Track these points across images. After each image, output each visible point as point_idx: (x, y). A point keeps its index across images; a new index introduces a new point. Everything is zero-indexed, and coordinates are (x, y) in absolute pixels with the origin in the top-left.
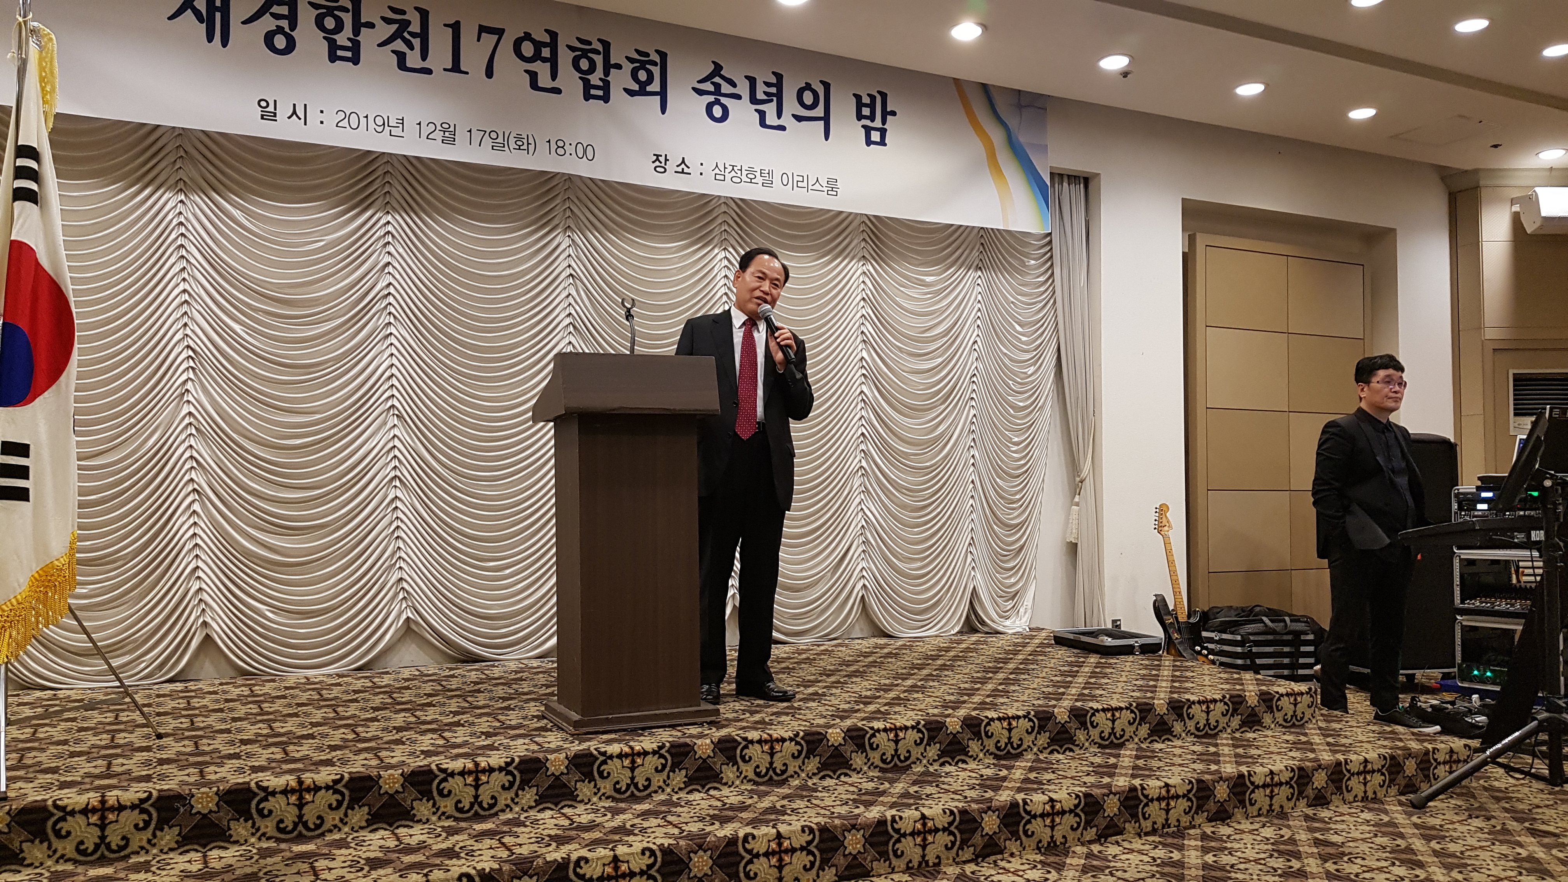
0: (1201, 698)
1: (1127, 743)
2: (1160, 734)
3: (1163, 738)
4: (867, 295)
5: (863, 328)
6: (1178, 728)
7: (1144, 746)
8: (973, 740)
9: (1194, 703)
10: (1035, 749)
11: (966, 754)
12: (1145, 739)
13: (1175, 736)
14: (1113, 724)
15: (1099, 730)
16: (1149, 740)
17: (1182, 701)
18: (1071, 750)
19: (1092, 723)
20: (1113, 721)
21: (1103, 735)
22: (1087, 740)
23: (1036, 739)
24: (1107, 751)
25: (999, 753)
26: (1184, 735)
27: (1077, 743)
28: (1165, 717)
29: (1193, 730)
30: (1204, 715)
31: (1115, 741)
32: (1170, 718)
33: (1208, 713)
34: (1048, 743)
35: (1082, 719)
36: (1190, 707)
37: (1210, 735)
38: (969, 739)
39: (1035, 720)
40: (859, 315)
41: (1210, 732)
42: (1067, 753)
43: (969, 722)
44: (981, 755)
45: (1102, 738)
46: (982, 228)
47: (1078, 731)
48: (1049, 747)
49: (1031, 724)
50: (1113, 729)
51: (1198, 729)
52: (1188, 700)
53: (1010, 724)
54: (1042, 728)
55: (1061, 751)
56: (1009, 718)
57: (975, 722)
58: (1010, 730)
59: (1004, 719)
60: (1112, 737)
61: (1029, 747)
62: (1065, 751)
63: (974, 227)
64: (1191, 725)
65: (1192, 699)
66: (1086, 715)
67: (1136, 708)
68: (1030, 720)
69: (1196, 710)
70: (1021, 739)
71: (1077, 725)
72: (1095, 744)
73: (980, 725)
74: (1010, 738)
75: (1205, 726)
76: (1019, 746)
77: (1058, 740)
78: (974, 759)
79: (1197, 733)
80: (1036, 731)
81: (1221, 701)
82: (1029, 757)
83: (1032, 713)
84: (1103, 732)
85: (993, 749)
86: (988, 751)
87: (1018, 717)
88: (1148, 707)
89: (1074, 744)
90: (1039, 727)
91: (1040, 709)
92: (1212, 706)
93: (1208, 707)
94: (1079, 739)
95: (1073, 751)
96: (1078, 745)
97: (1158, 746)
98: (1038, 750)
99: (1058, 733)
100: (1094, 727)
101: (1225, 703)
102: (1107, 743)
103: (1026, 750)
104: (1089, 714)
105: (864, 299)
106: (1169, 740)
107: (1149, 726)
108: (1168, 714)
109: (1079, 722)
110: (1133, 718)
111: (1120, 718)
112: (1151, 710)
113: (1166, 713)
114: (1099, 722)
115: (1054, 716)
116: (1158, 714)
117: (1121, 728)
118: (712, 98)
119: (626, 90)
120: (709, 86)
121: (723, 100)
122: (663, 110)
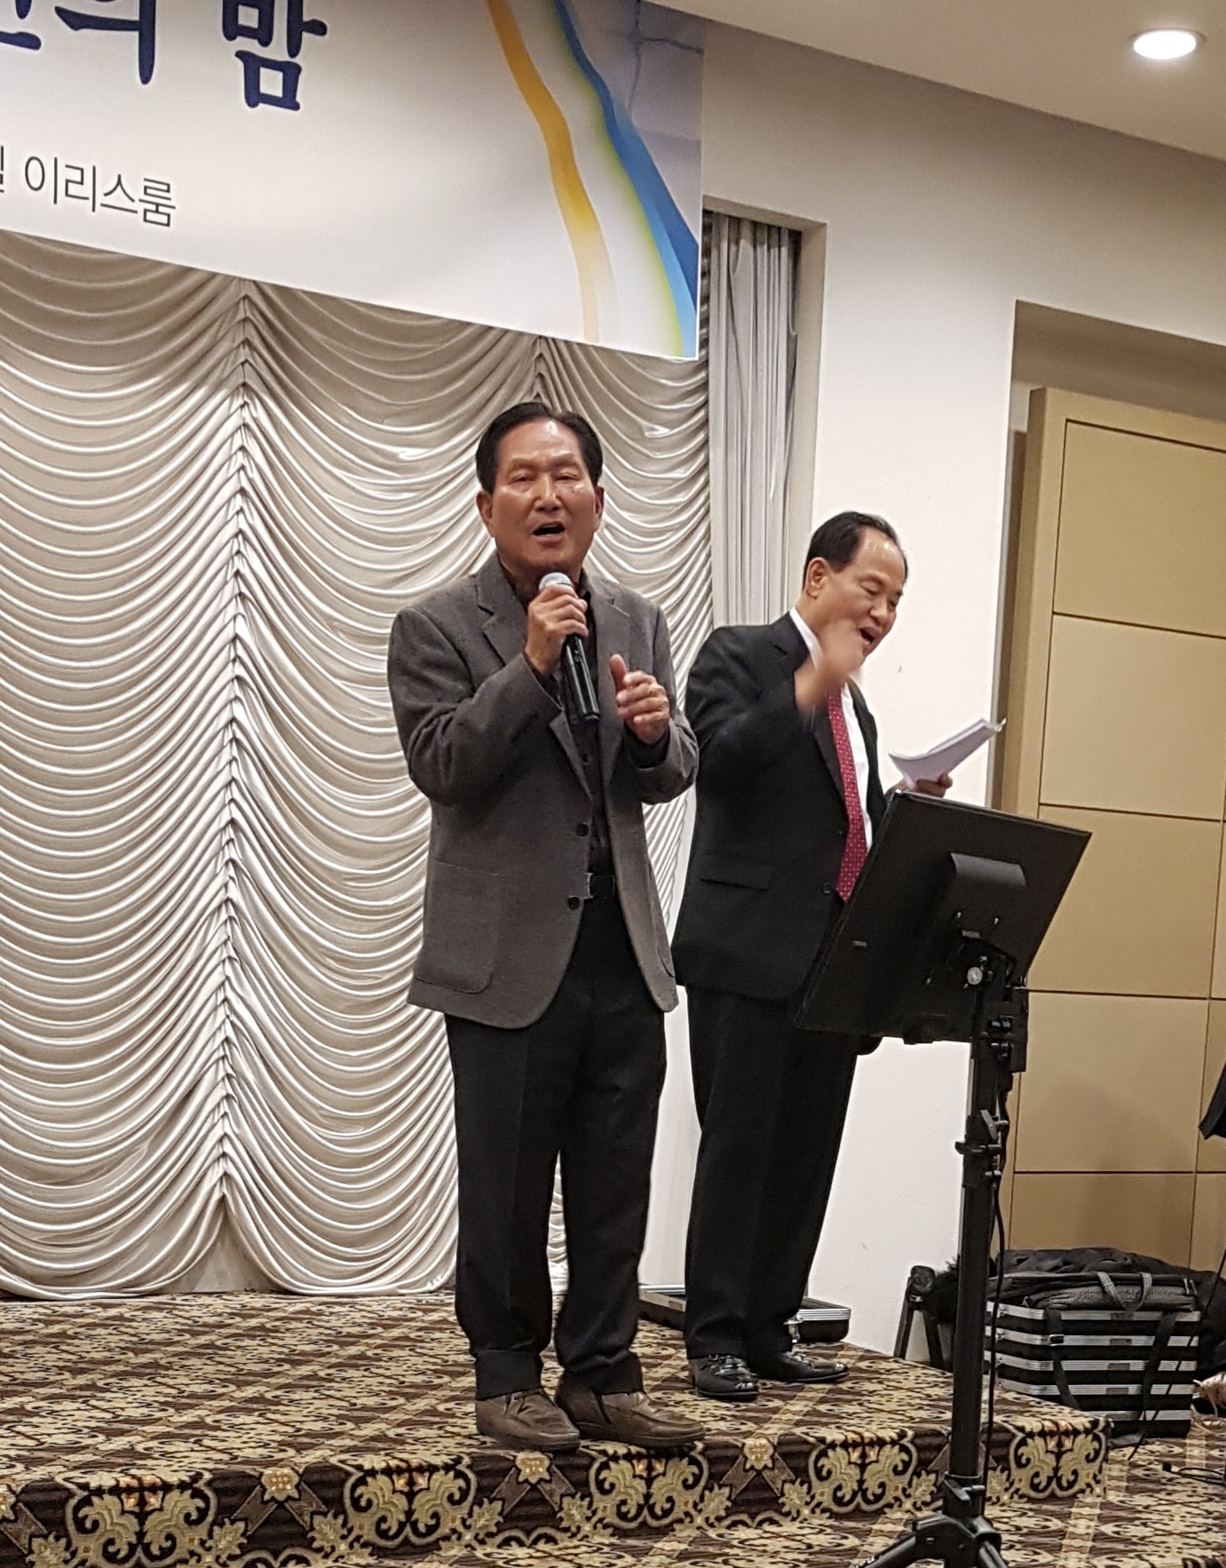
0: (851, 1436)
1: (677, 1526)
2: (754, 1510)
3: (760, 1518)
4: (251, 481)
5: (239, 564)
6: (794, 1496)
7: (712, 1534)
8: (325, 1514)
9: (833, 1445)
10: (468, 1537)
11: (308, 1544)
12: (719, 1519)
13: (788, 1514)
14: (649, 1486)
15: (614, 1498)
16: (727, 1522)
17: (806, 1442)
18: (551, 1540)
19: (600, 1484)
20: (649, 1481)
21: (624, 1509)
22: (588, 1519)
23: (470, 1514)
24: (630, 1542)
25: (383, 1543)
26: (806, 1512)
27: (564, 1524)
28: (766, 1474)
29: (827, 1501)
30: (854, 1472)
31: (653, 1523)
32: (778, 1478)
33: (863, 1467)
34: (497, 1524)
35: (579, 1475)
36: (823, 1454)
37: (865, 1512)
38: (313, 1514)
39: (471, 1475)
40: (230, 530)
41: (864, 1507)
42: (541, 1546)
43: (316, 1477)
44: (343, 1547)
45: (623, 1516)
46: (540, 337)
47: (566, 1500)
48: (499, 1532)
49: (461, 1483)
50: (647, 1496)
51: (839, 1501)
52: (822, 1440)
53: (411, 1483)
54: (485, 1493)
55: (528, 1542)
56: (410, 1469)
57: (330, 1476)
58: (410, 1496)
59: (399, 1471)
60: (645, 1512)
61: (454, 1531)
62: (535, 1542)
63: (520, 334)
64: (823, 1492)
65: (829, 1439)
66: (588, 1468)
67: (702, 1453)
68: (459, 1475)
69: (837, 1461)
70: (435, 1515)
71: (566, 1486)
72: (605, 1527)
73: (344, 1482)
74: (409, 1513)
75: (854, 1494)
76: (431, 1530)
77: (520, 1518)
78: (326, 1556)
79: (836, 1509)
80: (470, 1498)
81: (893, 1442)
82: (453, 1552)
83: (466, 1460)
84: (624, 1502)
85: (369, 1535)
86: (358, 1538)
87: (432, 1469)
88: (730, 1452)
89: (558, 1529)
90: (479, 1489)
91: (489, 1452)
92: (872, 1455)
93: (864, 1456)
94: (571, 1517)
95: (555, 1542)
96: (566, 1530)
97: (742, 1533)
98: (476, 1537)
99: (521, 1503)
100: (604, 1492)
101: (904, 1449)
102: (633, 1525)
103: (446, 1538)
104: (596, 1465)
105: (242, 491)
106: (772, 1522)
107: (731, 1492)
108: (773, 1469)
109: (571, 1482)
110: (693, 1474)
111: (664, 1474)
112: (737, 1457)
113: (770, 1465)
114: (616, 1482)
115: (516, 1466)
116: (752, 1468)
117: (667, 1495)
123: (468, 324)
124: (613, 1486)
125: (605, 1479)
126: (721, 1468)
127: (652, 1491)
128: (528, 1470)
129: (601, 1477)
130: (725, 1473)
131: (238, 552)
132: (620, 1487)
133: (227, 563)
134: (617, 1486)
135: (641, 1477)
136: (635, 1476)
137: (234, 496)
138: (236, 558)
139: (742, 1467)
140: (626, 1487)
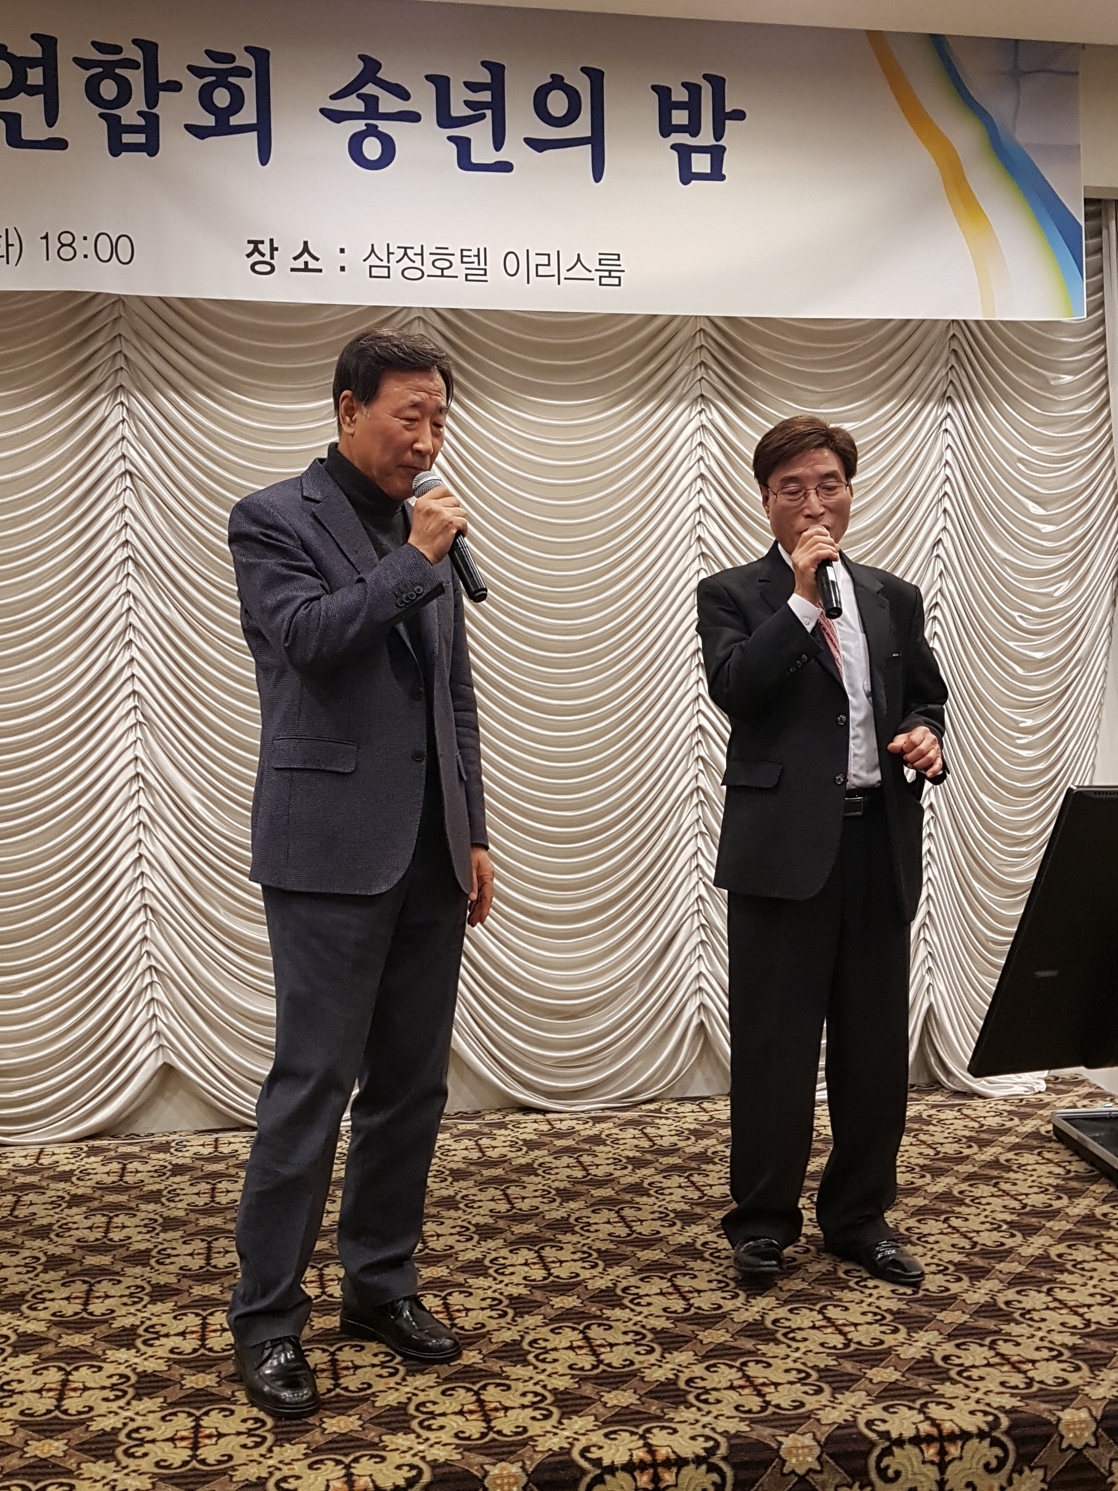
4: (708, 467)
15: (902, 1486)
19: (882, 1472)
35: (856, 1464)
39: (727, 1468)
40: (691, 508)
49: (715, 1477)
50: (942, 1483)
53: (656, 1479)
56: (655, 1463)
66: (868, 1453)
67: (1007, 1433)
68: (713, 1468)
73: (579, 1480)
87: (681, 1462)
88: (1043, 1430)
100: (888, 1481)
104: (878, 1450)
107: (1045, 1475)
108: (1097, 1446)
109: (846, 1472)
110: (997, 1457)
111: (961, 1458)
112: (1049, 1437)
113: (1093, 1443)
114: (900, 1468)
115: (781, 1458)
116: (1070, 1447)
117: (965, 1481)
118: (359, 125)
119: (189, 128)
120: (353, 104)
121: (384, 126)
122: (264, 156)
123: (889, 320)
124: (898, 1474)
125: (887, 1467)
126: (1031, 1448)
127: (946, 1477)
128: (794, 1461)
129: (883, 1465)
130: (1036, 1455)
131: (700, 523)
132: (907, 1474)
133: (691, 531)
134: (903, 1474)
135: (932, 1463)
136: (924, 1462)
137: (695, 480)
138: (698, 528)
139: (1056, 1447)
140: (914, 1474)
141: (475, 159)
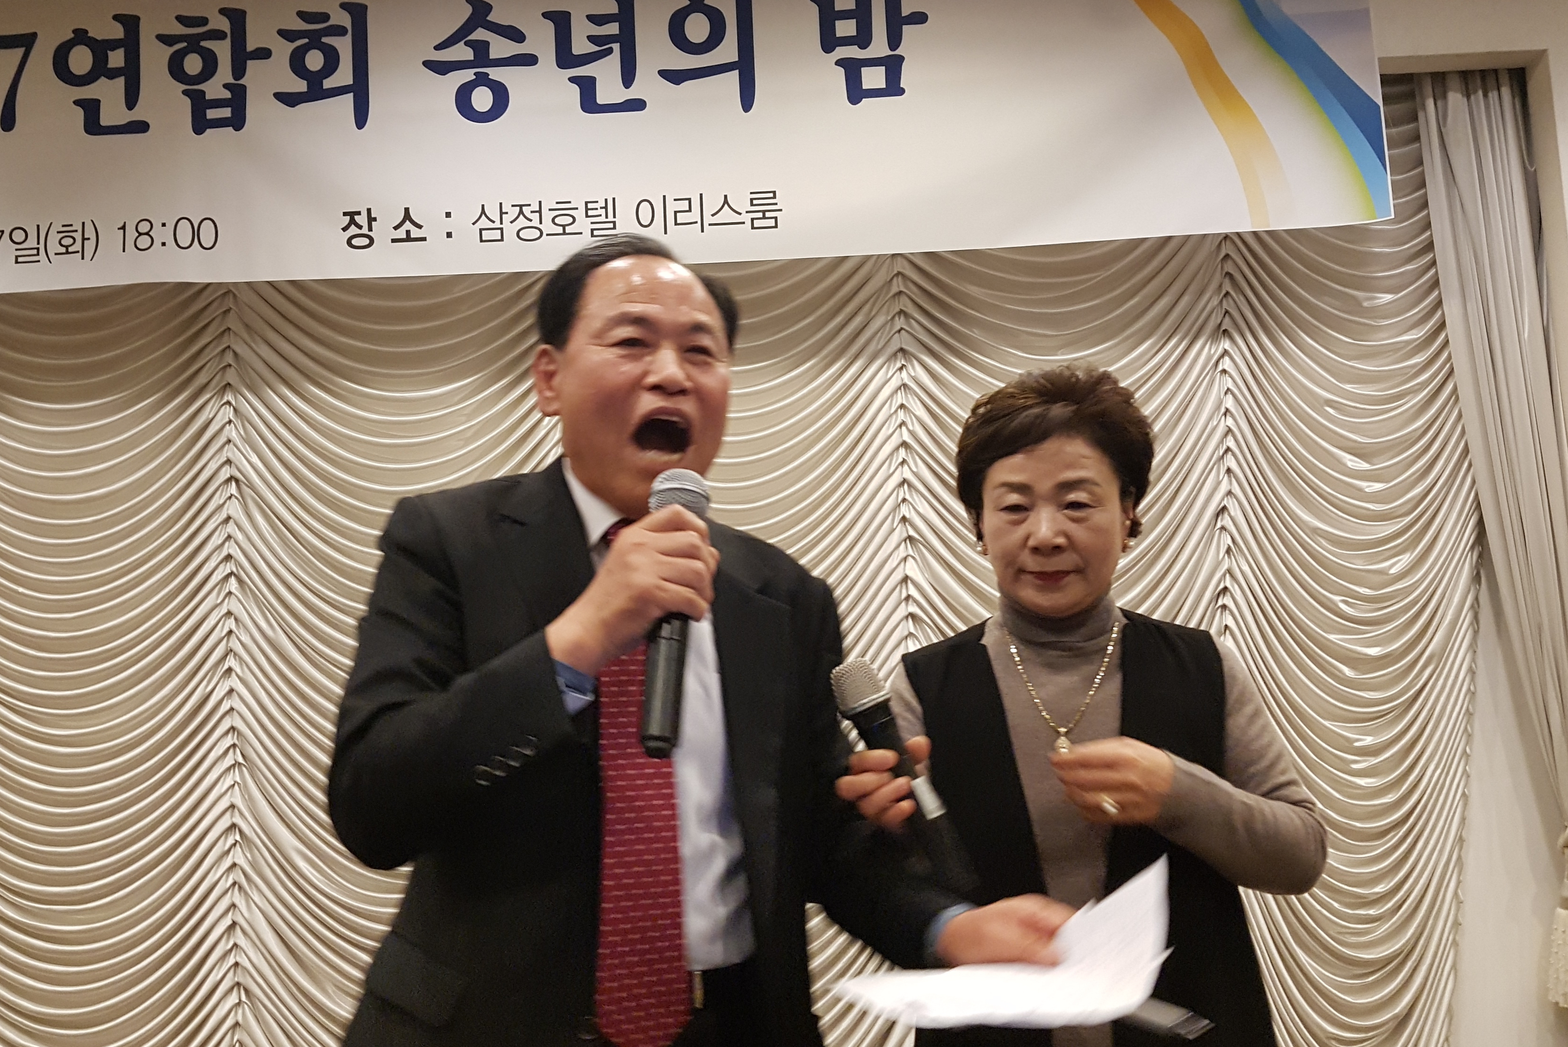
5: (905, 511)
40: (893, 483)
105: (904, 444)
118: (468, 75)
119: (279, 96)
120: (461, 52)
121: (495, 74)
122: (361, 119)
131: (904, 500)
133: (893, 512)
137: (897, 449)
138: (902, 507)
141: (601, 100)
